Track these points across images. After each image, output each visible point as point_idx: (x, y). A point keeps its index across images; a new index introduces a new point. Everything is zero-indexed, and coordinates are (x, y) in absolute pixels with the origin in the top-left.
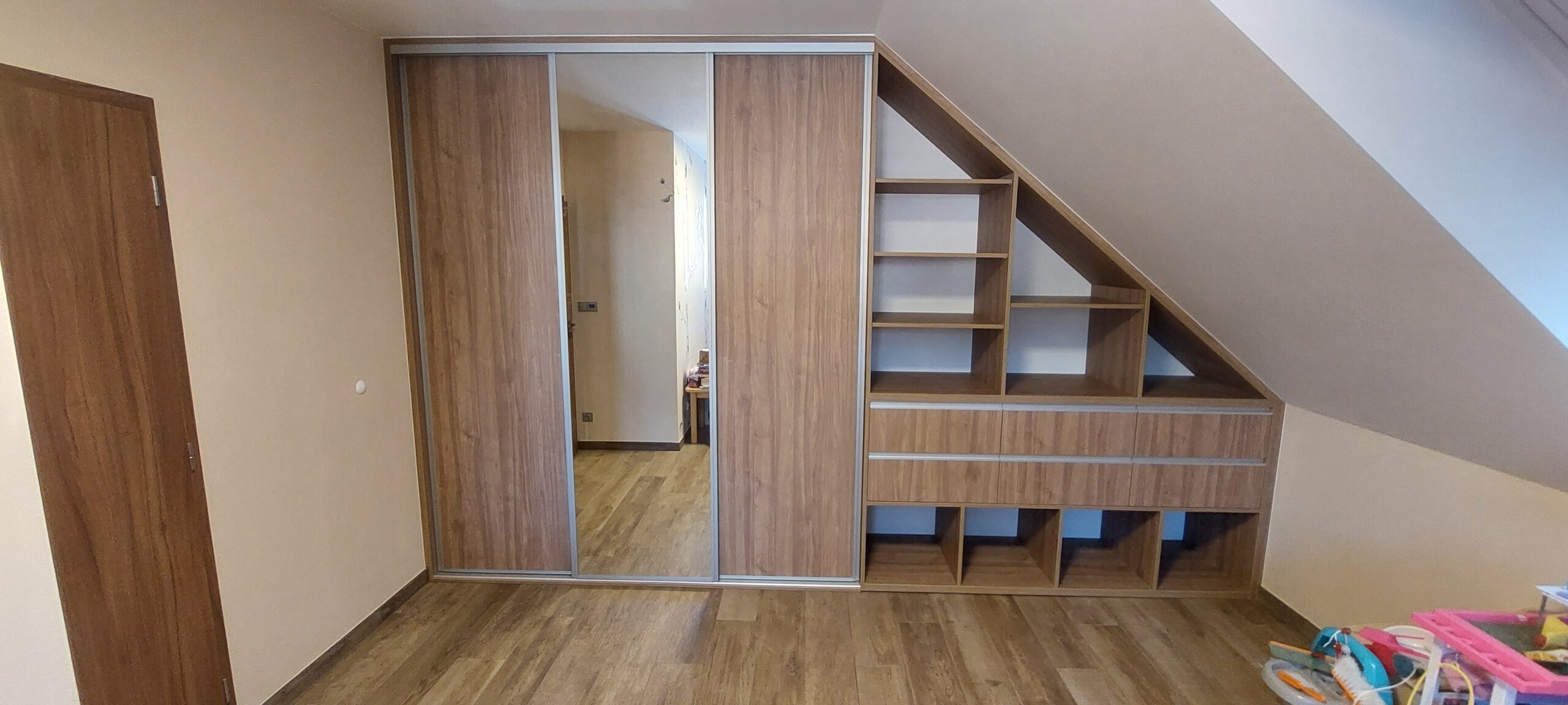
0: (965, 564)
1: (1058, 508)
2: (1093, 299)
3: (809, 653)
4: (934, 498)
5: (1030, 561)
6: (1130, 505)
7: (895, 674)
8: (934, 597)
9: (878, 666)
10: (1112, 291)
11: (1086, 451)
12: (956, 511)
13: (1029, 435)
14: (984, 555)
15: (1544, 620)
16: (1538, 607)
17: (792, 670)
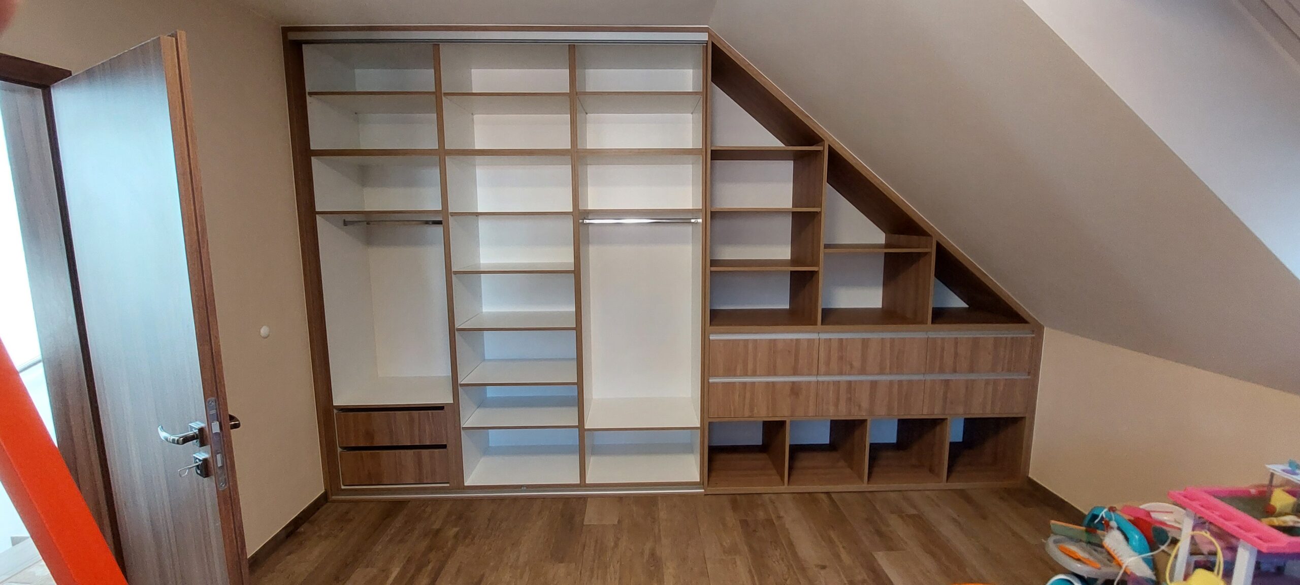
0: (790, 468)
1: (866, 418)
2: (887, 246)
3: (665, 550)
4: (764, 413)
5: (842, 463)
6: (924, 413)
7: (738, 563)
8: (766, 497)
9: (724, 558)
10: (903, 238)
11: (888, 370)
12: (782, 424)
13: (841, 358)
14: (805, 460)
15: (1271, 493)
16: (1266, 482)
17: (652, 565)
